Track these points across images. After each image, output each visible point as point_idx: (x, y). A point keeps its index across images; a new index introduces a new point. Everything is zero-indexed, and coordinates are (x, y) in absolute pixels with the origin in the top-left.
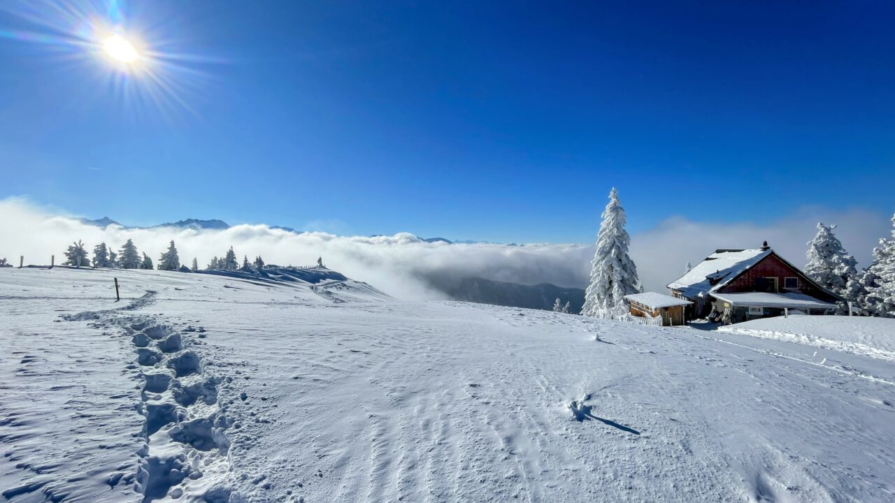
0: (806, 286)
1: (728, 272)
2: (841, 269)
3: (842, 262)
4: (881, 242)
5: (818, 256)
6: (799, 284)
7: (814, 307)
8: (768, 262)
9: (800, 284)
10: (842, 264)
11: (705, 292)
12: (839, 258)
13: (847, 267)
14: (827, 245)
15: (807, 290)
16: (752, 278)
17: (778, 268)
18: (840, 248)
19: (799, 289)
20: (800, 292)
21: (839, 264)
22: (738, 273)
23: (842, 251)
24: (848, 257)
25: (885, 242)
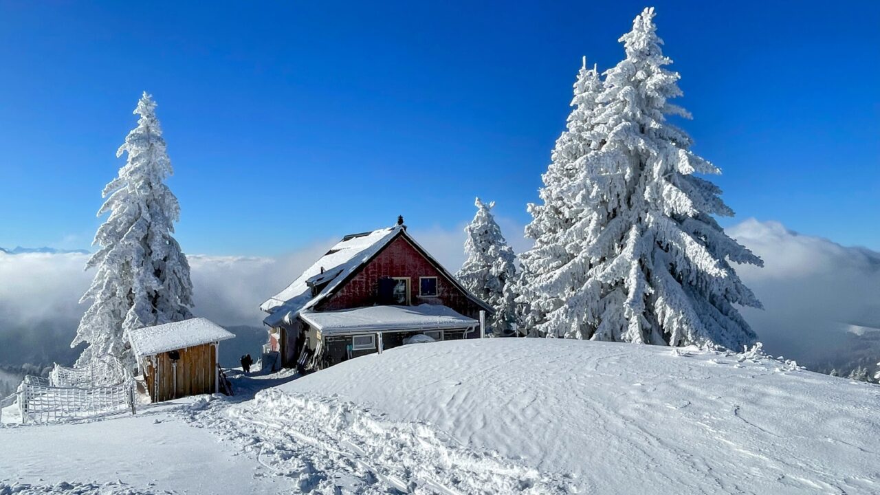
0: (448, 292)
1: (339, 271)
2: (498, 266)
3: (499, 256)
4: (529, 209)
5: (474, 247)
6: (439, 288)
7: (449, 326)
8: (396, 249)
9: (441, 289)
10: (500, 259)
11: (294, 311)
12: (496, 249)
13: (504, 263)
14: (486, 232)
15: (449, 297)
16: (373, 280)
17: (410, 260)
18: (499, 237)
19: (439, 297)
20: (441, 301)
21: (496, 258)
22: (351, 271)
23: (501, 241)
24: (505, 248)
25: (533, 209)
